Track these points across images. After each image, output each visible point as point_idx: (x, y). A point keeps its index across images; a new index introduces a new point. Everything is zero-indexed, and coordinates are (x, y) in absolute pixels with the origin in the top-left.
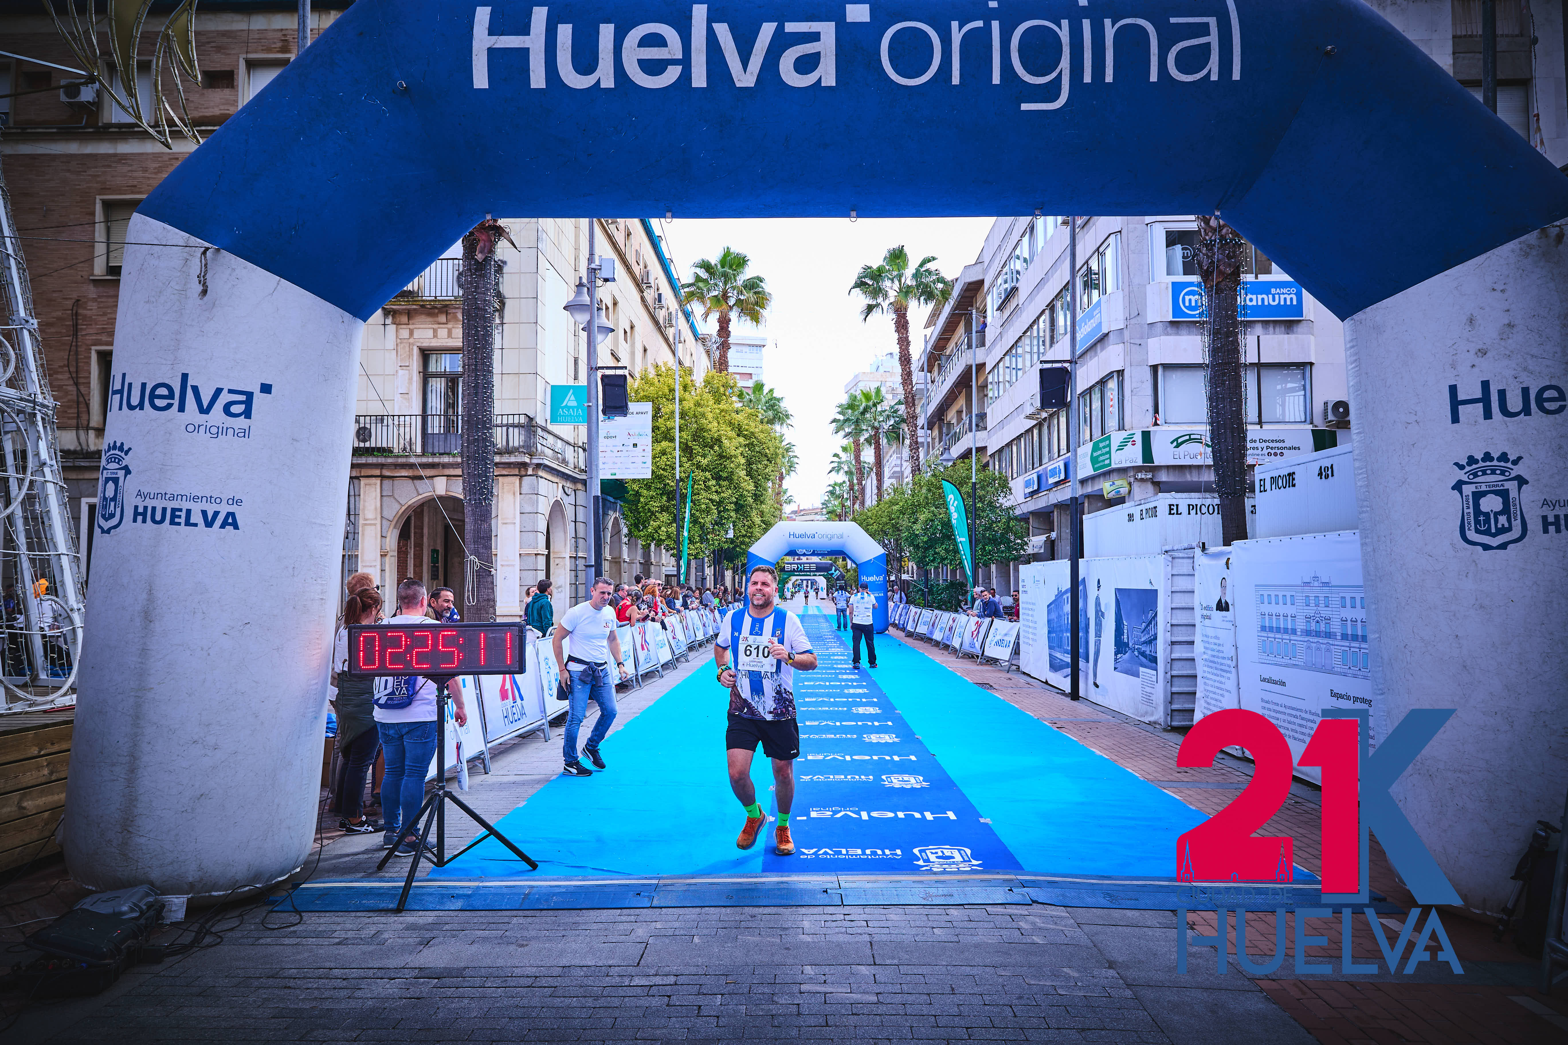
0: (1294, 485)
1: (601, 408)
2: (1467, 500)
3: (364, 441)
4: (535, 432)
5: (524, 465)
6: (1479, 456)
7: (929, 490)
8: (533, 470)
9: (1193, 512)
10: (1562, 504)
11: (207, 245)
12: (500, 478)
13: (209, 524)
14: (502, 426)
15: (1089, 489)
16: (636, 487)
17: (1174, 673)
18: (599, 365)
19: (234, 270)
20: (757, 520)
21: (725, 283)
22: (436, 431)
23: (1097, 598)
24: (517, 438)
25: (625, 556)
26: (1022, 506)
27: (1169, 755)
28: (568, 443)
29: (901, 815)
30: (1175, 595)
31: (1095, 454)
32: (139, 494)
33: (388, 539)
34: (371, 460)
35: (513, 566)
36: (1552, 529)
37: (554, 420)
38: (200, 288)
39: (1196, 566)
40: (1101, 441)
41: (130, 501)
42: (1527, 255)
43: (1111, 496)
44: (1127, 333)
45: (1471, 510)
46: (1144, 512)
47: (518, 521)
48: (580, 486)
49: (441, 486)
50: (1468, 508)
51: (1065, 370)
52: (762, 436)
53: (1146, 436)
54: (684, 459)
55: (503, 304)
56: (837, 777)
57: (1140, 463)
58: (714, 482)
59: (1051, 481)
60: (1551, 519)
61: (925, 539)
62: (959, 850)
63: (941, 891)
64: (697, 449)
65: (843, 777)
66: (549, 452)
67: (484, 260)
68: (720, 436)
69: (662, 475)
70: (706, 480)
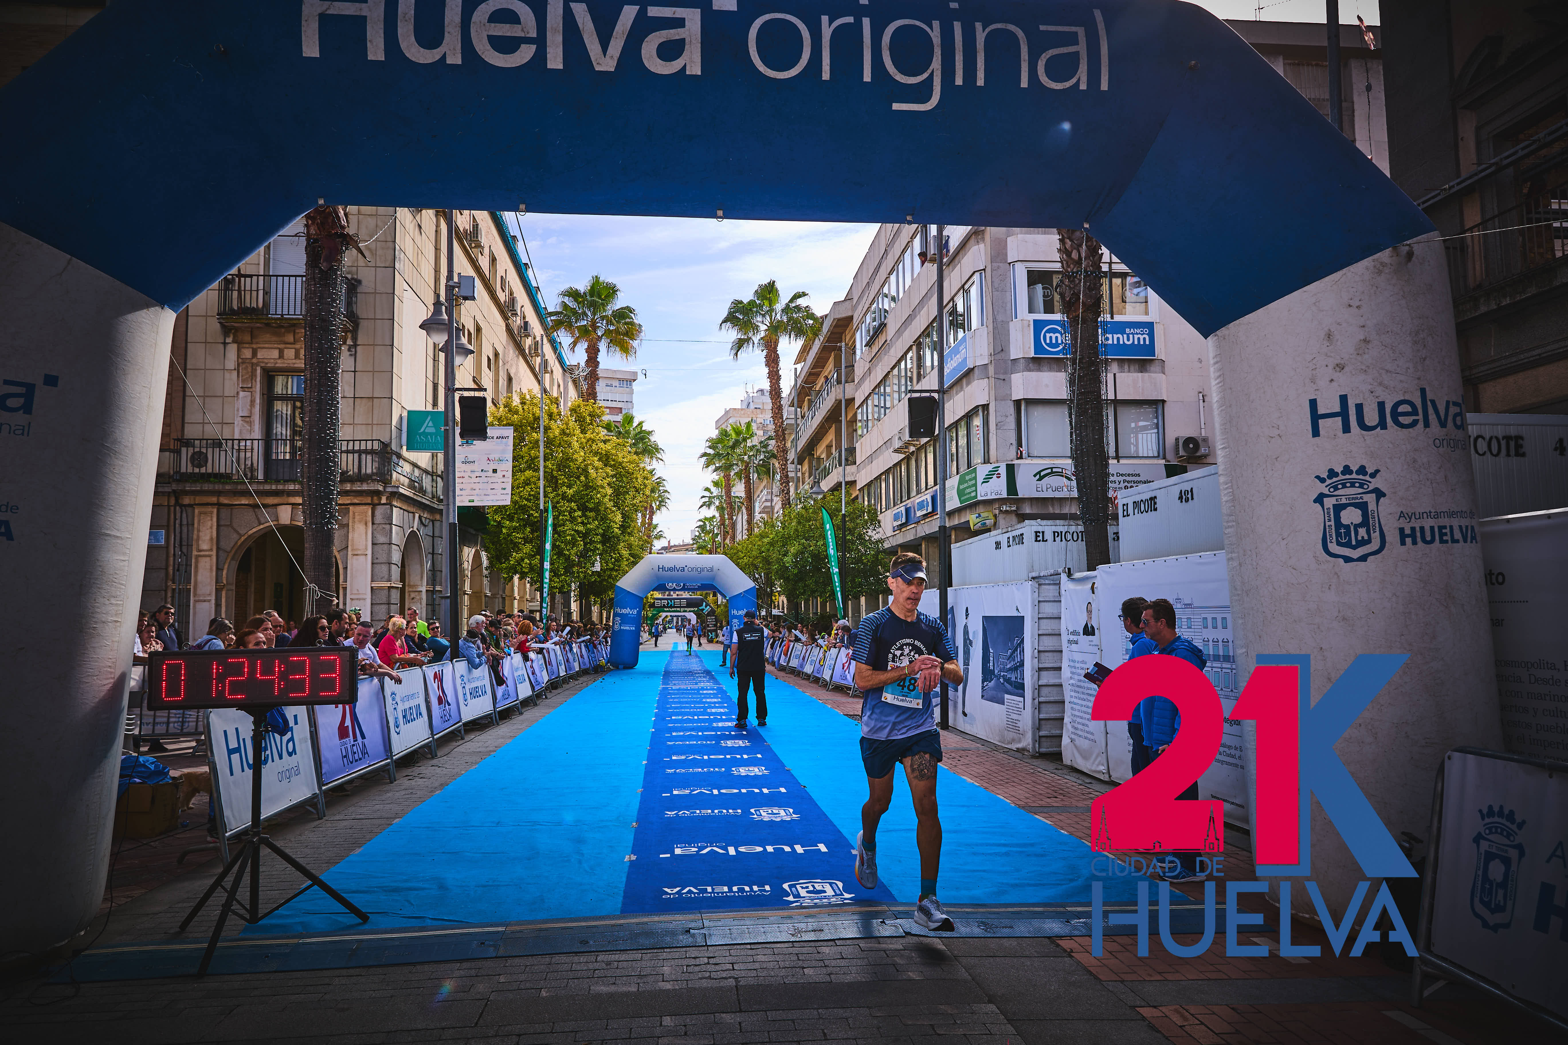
0: (1155, 510)
1: (458, 431)
2: (1329, 513)
3: (200, 466)
4: (390, 459)
5: (378, 493)
6: (1339, 469)
7: (799, 523)
8: (387, 499)
9: (1058, 539)
10: (1417, 517)
12: (351, 508)
14: (353, 452)
15: (956, 521)
16: (498, 518)
17: (1042, 699)
18: (456, 386)
20: (625, 553)
21: (594, 314)
22: (281, 457)
23: (966, 627)
24: (369, 466)
25: (487, 590)
26: (891, 539)
27: (1039, 782)
28: (426, 471)
29: (770, 849)
30: (1042, 621)
31: (961, 487)
33: (225, 572)
35: (364, 599)
36: (1409, 540)
37: (409, 448)
39: (1063, 592)
40: (967, 474)
42: (1380, 272)
43: (977, 527)
44: (991, 369)
45: (1332, 523)
46: (1011, 539)
47: (369, 552)
48: (438, 517)
49: (285, 515)
50: (1330, 520)
51: (933, 399)
52: (630, 466)
53: (1011, 469)
54: (549, 489)
55: (357, 325)
56: (703, 811)
57: (1005, 495)
58: (580, 513)
59: (919, 514)
60: (1408, 531)
61: (796, 571)
62: (831, 884)
63: (810, 928)
64: (562, 479)
65: (710, 811)
66: (405, 481)
67: (329, 269)
68: (586, 466)
69: (525, 505)
70: (572, 511)
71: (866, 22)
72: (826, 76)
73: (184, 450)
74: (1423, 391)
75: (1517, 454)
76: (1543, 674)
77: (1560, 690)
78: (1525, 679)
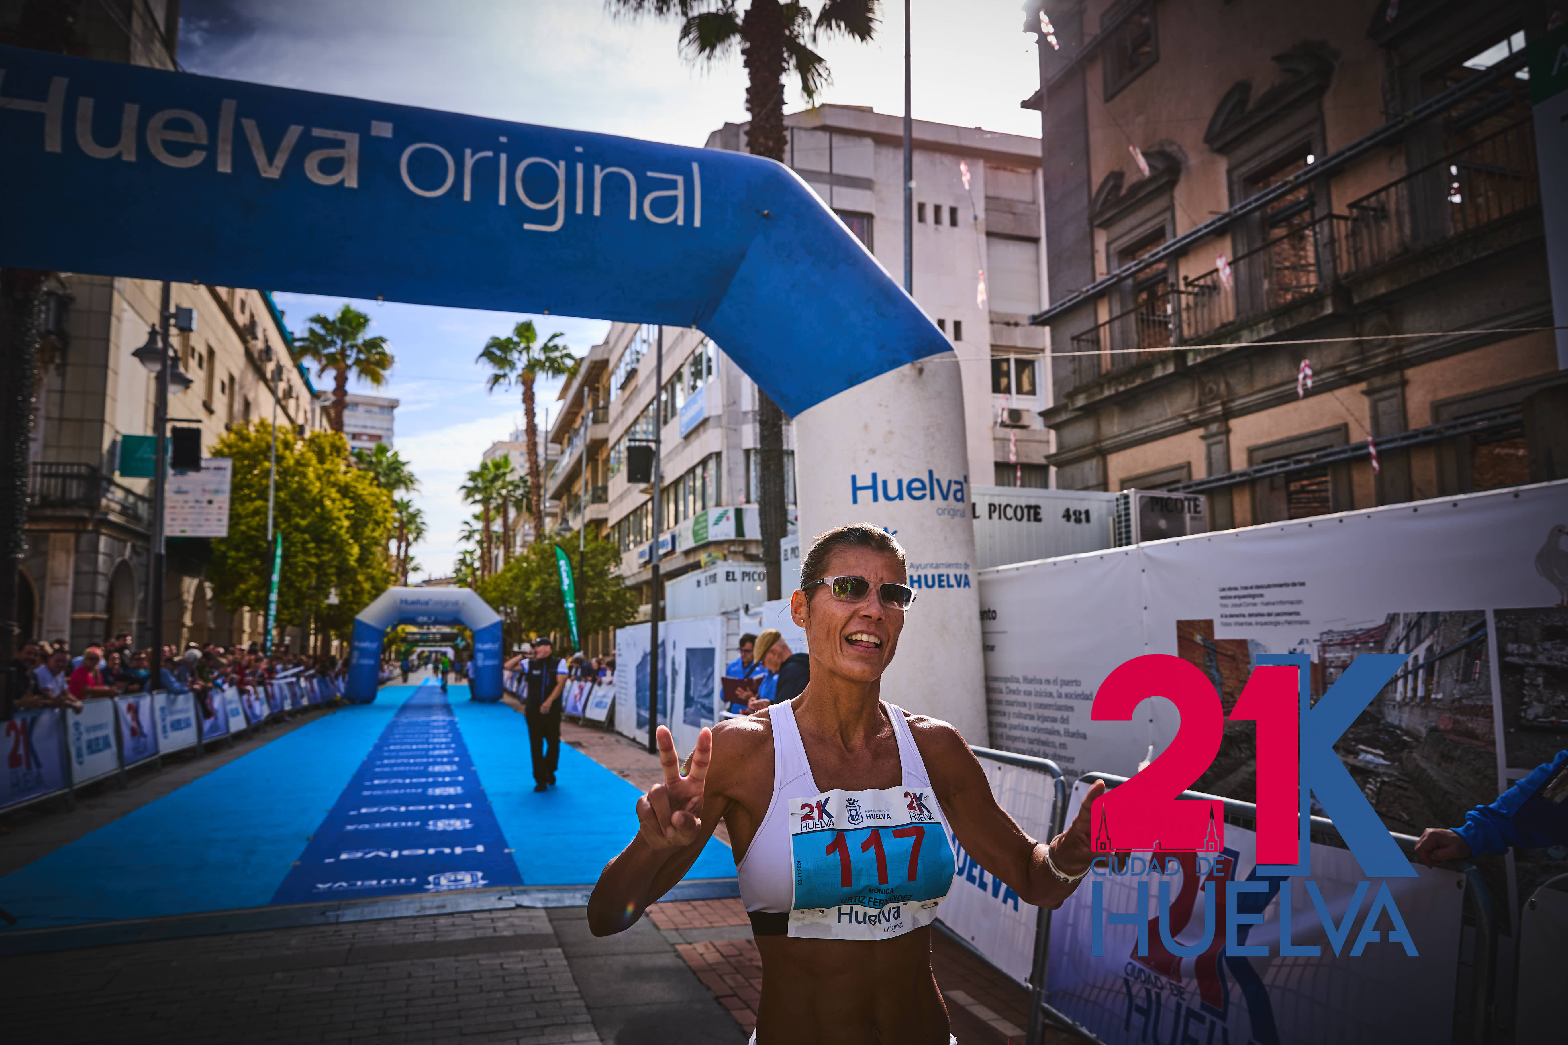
1: (169, 460)
4: (99, 484)
5: (83, 520)
8: (93, 526)
9: (746, 578)
10: (923, 567)
12: (52, 534)
15: (691, 560)
18: (169, 416)
21: (344, 342)
23: (673, 657)
26: (636, 576)
28: (142, 498)
29: (431, 851)
31: (697, 527)
37: (122, 473)
40: (702, 516)
42: (902, 381)
44: (724, 420)
46: (708, 578)
47: (71, 581)
51: (650, 448)
53: (739, 512)
54: (281, 520)
56: (382, 825)
57: (733, 537)
58: (313, 545)
59: (661, 552)
62: (472, 874)
63: (436, 906)
65: (389, 824)
66: (116, 507)
69: (253, 536)
70: (305, 542)
71: (503, 157)
72: (467, 197)
74: (931, 473)
75: (1037, 519)
76: (1013, 686)
77: (1021, 698)
78: (1004, 690)
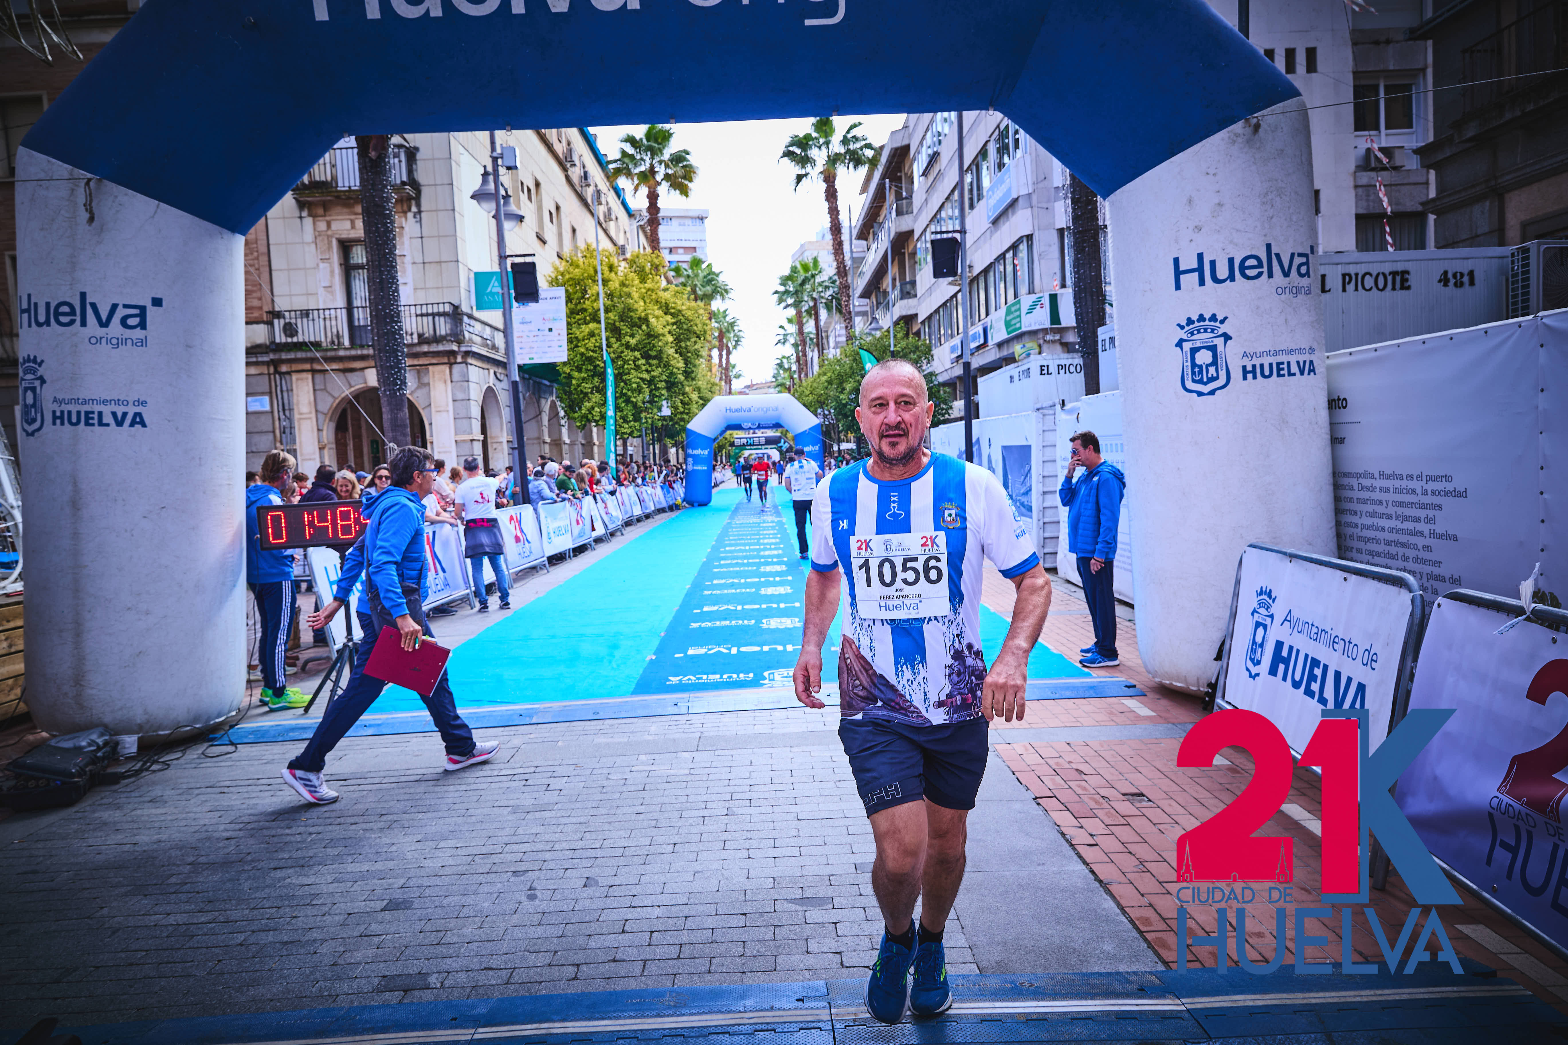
1: (513, 294)
2: (1186, 355)
3: (292, 336)
4: (461, 320)
5: (453, 353)
6: (1195, 318)
8: (462, 357)
9: (1062, 372)
10: (1258, 355)
11: (89, 175)
12: (430, 368)
13: (119, 423)
14: (427, 315)
15: (1001, 351)
16: (567, 370)
17: (1046, 520)
18: (508, 253)
19: (116, 197)
20: (694, 396)
21: (652, 158)
22: (362, 323)
23: (989, 456)
24: (443, 327)
25: (566, 438)
28: (497, 329)
29: (766, 648)
30: (1046, 449)
31: (1009, 318)
32: (55, 400)
33: (325, 432)
34: (300, 355)
35: (450, 452)
36: (1250, 376)
37: (479, 308)
38: (87, 215)
39: (1058, 422)
40: (1014, 304)
41: (49, 407)
42: (1234, 142)
43: (1020, 358)
44: (1035, 198)
45: (1189, 364)
46: (1021, 373)
47: (451, 408)
49: (372, 378)
50: (1187, 362)
51: (955, 239)
52: (689, 313)
53: (1053, 299)
54: (613, 340)
55: (419, 192)
56: (723, 623)
57: (1048, 325)
58: (643, 361)
60: (1249, 368)
64: (625, 329)
65: (728, 622)
66: (477, 339)
67: (378, 157)
68: (647, 315)
69: (591, 357)
70: (636, 359)
72: (745, 1)
73: (276, 321)
74: (1269, 246)
75: (1403, 288)
76: (1367, 482)
77: (1377, 495)
78: (1356, 487)
